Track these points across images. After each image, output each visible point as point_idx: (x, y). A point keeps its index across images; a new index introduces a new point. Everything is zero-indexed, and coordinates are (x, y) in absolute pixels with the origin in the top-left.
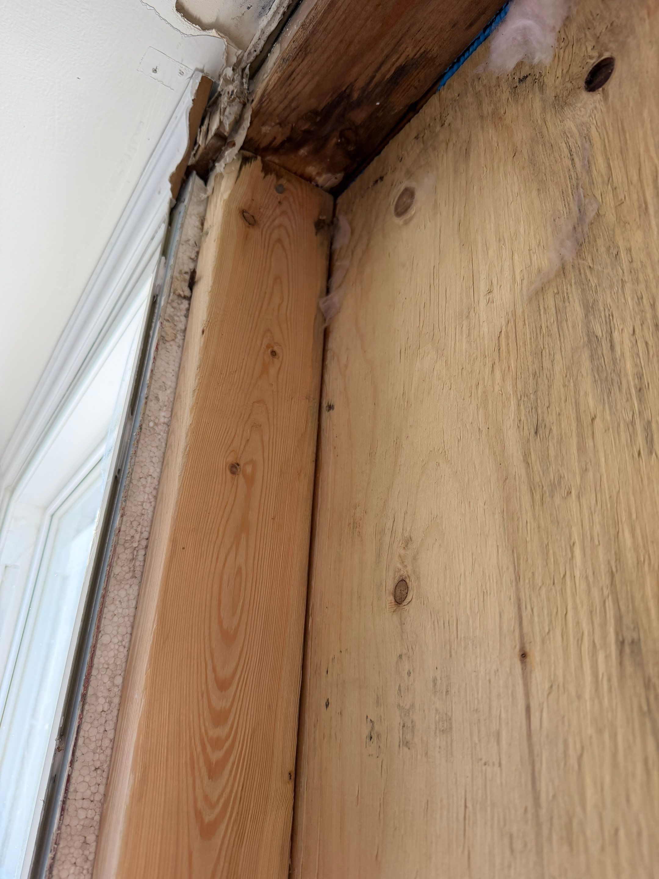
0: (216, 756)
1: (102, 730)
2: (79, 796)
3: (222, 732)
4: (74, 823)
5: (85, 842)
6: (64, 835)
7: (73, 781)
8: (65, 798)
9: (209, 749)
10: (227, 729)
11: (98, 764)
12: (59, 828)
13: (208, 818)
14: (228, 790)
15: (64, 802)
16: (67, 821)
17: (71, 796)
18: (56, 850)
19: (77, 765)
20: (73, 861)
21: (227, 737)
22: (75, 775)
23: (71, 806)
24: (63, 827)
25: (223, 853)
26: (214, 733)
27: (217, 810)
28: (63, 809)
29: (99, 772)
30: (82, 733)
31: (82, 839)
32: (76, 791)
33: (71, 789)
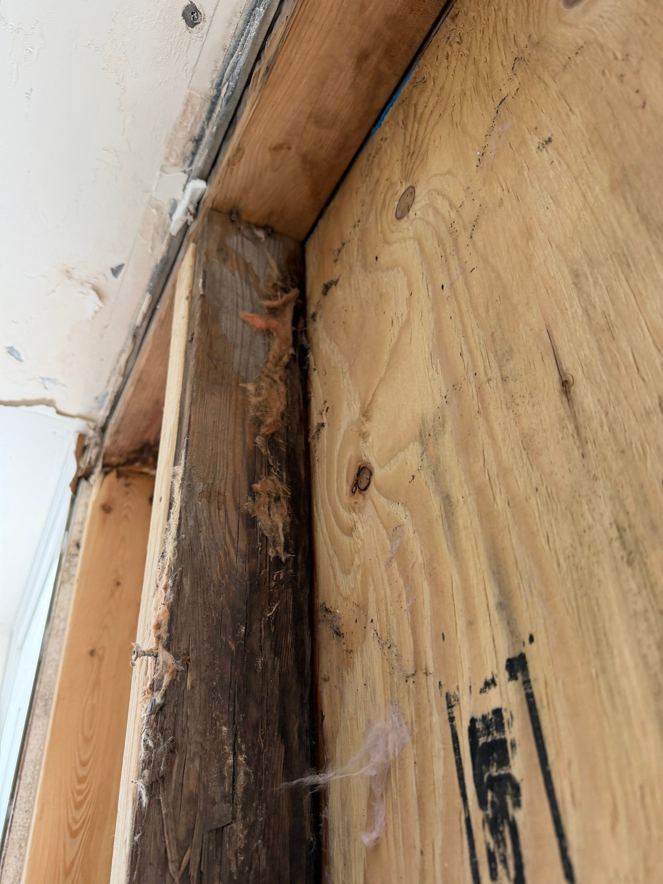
0: (79, 798)
1: (29, 792)
2: (17, 824)
3: (82, 786)
4: (15, 837)
5: (20, 846)
6: (10, 843)
7: (14, 817)
8: (11, 825)
9: (75, 795)
10: (85, 785)
11: (27, 809)
12: (8, 840)
13: (75, 828)
14: (85, 814)
15: (10, 828)
16: (11, 836)
17: (14, 824)
18: (6, 851)
19: (16, 810)
20: (15, 855)
21: (86, 789)
22: (15, 815)
23: (13, 829)
24: (10, 840)
25: (82, 844)
26: (79, 787)
27: (79, 825)
28: (10, 831)
29: (28, 813)
30: (19, 794)
31: (19, 845)
32: (16, 822)
33: (14, 821)
